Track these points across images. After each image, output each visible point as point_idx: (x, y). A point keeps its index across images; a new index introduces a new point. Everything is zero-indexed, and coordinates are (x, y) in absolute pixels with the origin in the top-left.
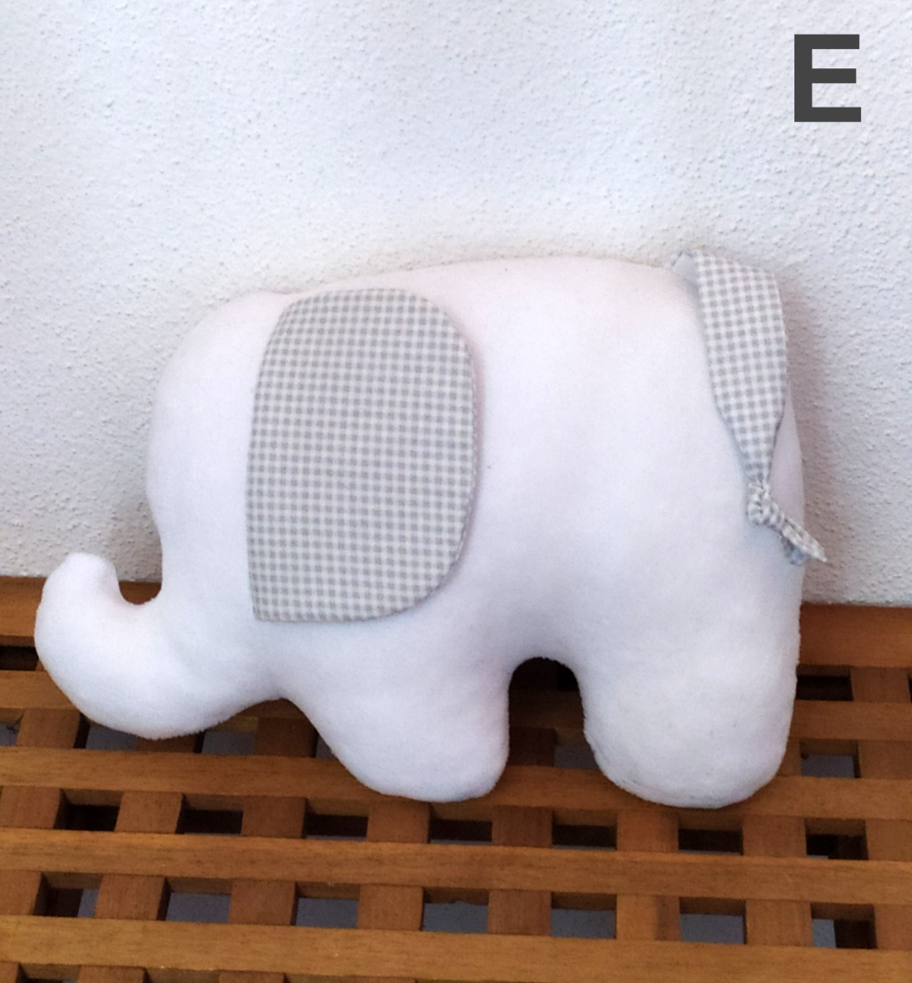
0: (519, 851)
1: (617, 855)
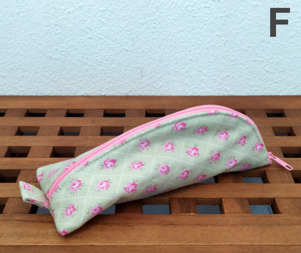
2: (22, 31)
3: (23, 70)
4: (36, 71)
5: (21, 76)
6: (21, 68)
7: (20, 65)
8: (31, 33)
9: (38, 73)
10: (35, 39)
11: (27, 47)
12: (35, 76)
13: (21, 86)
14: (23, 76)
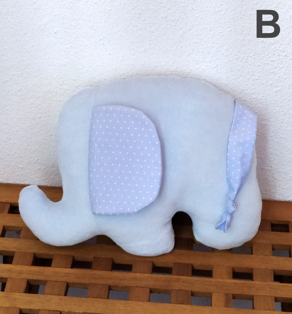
0: (181, 277)
1: (213, 280)
2: (42, 132)
3: (40, 164)
4: (52, 165)
5: (38, 169)
6: (39, 162)
7: (38, 160)
8: (50, 134)
9: (55, 167)
10: (54, 139)
11: (46, 145)
12: (51, 169)
13: (37, 177)
14: (40, 169)
